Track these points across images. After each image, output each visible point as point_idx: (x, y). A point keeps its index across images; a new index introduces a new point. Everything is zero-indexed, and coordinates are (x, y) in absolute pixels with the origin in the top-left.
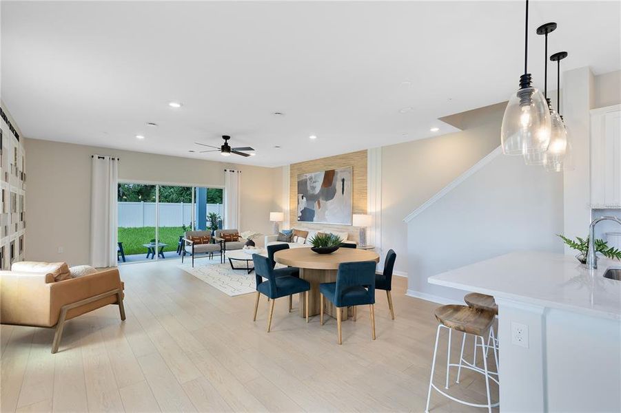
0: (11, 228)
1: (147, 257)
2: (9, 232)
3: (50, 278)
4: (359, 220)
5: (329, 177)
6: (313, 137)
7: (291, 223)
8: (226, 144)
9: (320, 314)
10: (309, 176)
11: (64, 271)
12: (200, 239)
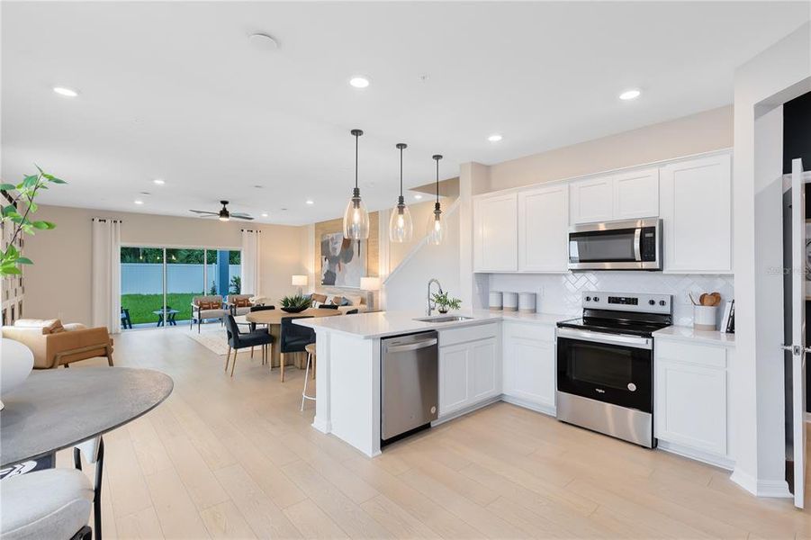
0: (12, 293)
2: (10, 295)
3: (46, 331)
4: (367, 284)
5: (347, 243)
6: (310, 202)
7: (316, 288)
8: (225, 209)
9: (280, 366)
10: (330, 236)
11: (58, 326)
12: (209, 304)
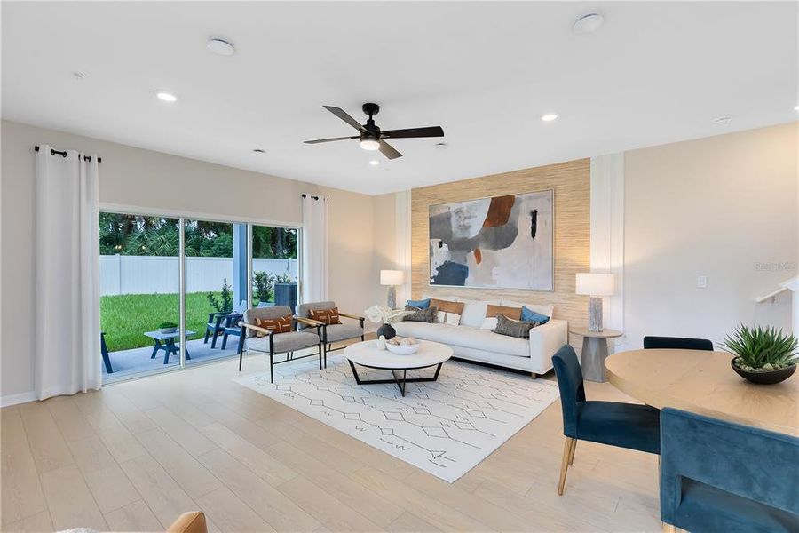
1: (153, 357)
5: (501, 210)
8: (371, 122)
10: (453, 207)
12: (276, 323)
